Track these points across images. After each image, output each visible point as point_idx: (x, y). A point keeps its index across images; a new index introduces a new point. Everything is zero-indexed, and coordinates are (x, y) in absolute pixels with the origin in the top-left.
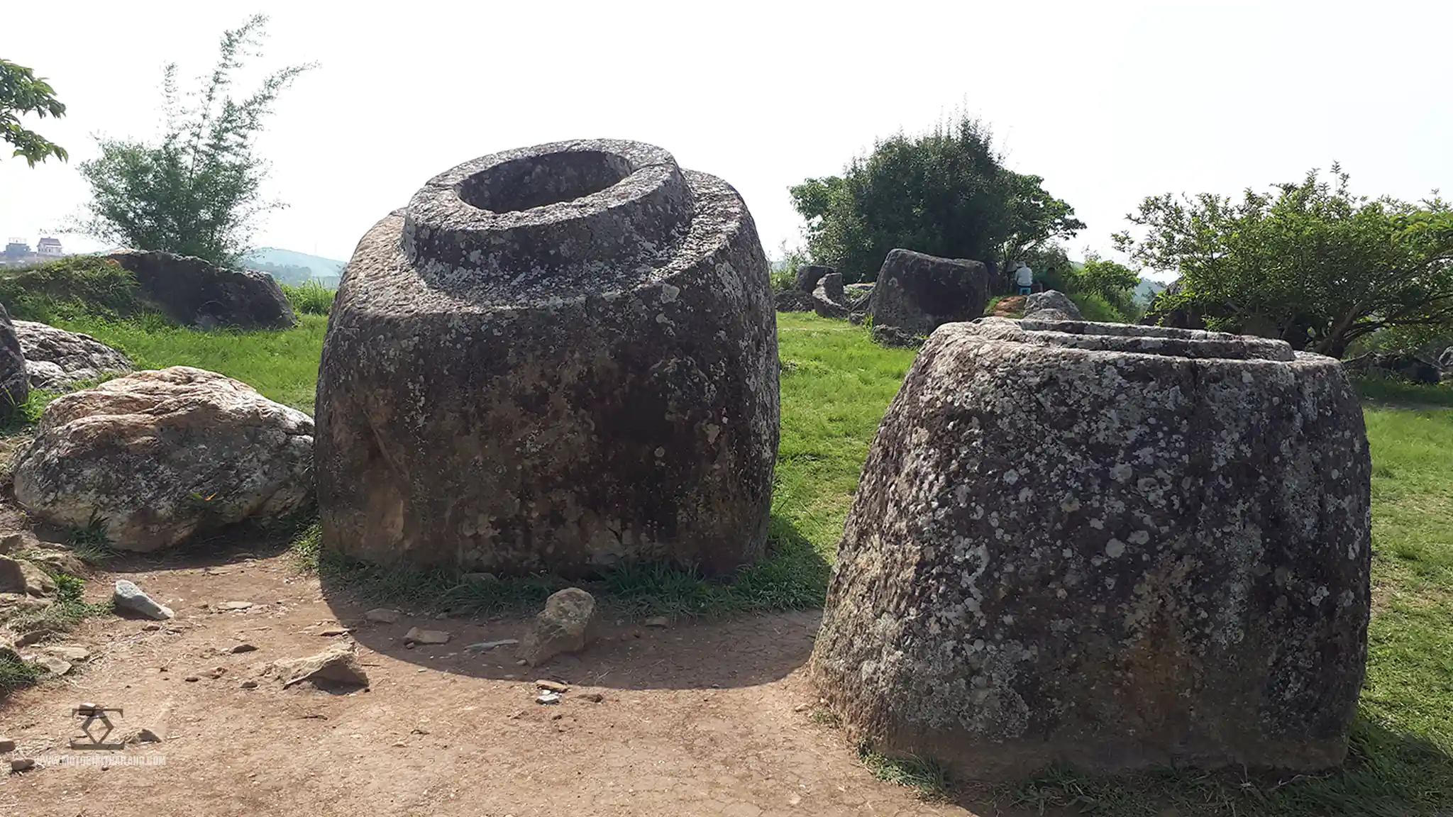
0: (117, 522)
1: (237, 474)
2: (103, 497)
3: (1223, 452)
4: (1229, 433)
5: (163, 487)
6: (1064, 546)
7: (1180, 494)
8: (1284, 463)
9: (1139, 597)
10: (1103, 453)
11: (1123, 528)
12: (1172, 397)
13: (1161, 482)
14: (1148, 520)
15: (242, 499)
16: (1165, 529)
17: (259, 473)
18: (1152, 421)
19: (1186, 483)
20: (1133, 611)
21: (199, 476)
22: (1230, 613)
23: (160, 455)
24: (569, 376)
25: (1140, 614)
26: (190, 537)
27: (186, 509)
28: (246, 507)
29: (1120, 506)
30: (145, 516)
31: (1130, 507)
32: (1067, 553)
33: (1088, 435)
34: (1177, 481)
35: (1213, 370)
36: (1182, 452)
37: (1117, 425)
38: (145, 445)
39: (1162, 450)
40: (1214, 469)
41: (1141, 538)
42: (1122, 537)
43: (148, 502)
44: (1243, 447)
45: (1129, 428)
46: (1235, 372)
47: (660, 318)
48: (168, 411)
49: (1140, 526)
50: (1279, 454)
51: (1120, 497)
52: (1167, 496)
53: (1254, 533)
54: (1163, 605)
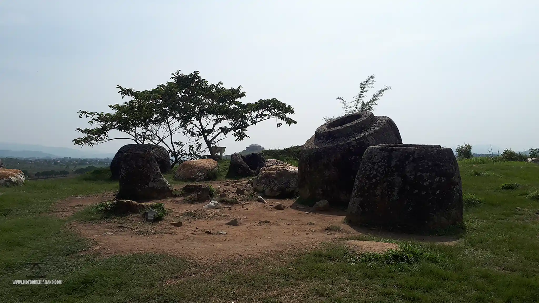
0: (267, 191)
1: (290, 184)
2: (265, 186)
3: (393, 163)
4: (395, 160)
5: (275, 185)
6: (367, 180)
7: (385, 171)
8: (406, 165)
9: (378, 189)
10: (374, 164)
11: (375, 177)
12: (386, 154)
13: (382, 169)
14: (379, 175)
15: (290, 188)
16: (382, 177)
17: (294, 184)
18: (382, 158)
19: (386, 169)
20: (377, 192)
21: (282, 183)
22: (395, 193)
23: (276, 179)
24: (333, 160)
25: (378, 192)
26: (279, 194)
27: (279, 189)
28: (290, 190)
29: (375, 173)
30: (272, 190)
31: (377, 173)
32: (367, 181)
33: (373, 161)
34: (385, 168)
35: (395, 149)
36: (386, 163)
37: (377, 159)
38: (273, 176)
39: (383, 163)
40: (391, 166)
41: (378, 178)
42: (375, 178)
43: (273, 187)
44: (397, 162)
45: (378, 159)
46: (399, 149)
47: (351, 148)
48: (279, 171)
49: (378, 176)
50: (405, 164)
51: (376, 171)
52: (383, 171)
53: (400, 179)
54: (382, 191)
